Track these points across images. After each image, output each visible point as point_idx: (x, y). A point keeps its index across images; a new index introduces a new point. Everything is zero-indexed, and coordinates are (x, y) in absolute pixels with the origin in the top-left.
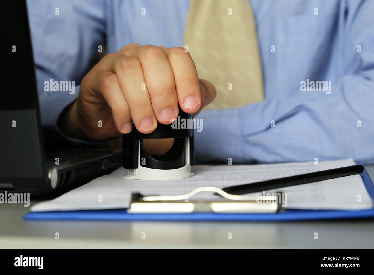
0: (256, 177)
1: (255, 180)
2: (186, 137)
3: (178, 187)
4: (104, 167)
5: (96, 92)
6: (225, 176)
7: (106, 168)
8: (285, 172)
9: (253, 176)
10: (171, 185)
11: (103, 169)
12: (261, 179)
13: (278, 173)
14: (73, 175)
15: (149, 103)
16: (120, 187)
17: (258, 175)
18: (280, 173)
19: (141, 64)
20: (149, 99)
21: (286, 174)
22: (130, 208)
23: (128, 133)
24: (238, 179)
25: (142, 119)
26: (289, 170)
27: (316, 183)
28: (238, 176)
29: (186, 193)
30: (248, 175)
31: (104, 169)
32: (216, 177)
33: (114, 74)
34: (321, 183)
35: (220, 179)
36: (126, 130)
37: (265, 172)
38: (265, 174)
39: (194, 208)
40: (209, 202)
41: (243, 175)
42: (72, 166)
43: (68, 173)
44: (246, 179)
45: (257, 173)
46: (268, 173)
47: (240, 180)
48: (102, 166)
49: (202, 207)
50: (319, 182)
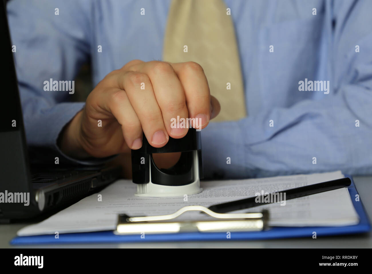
0: (244, 193)
1: (243, 196)
2: (194, 151)
3: (165, 206)
4: (93, 186)
5: (104, 109)
6: (214, 193)
7: (95, 187)
8: (273, 187)
9: (242, 192)
10: (159, 204)
11: (91, 188)
12: (249, 195)
13: (267, 188)
14: (61, 197)
15: (160, 117)
16: (108, 207)
17: (247, 191)
18: (269, 188)
19: (150, 79)
20: (160, 113)
21: (275, 189)
22: (116, 229)
23: (139, 148)
24: (227, 195)
25: (154, 133)
26: (278, 185)
27: (304, 197)
28: (227, 192)
29: (174, 212)
30: (236, 191)
31: (93, 188)
32: (205, 194)
33: (123, 91)
34: (308, 198)
35: (208, 196)
36: (137, 146)
37: (253, 188)
38: (254, 189)
39: (180, 228)
40: (195, 221)
41: (232, 191)
42: (59, 187)
43: (56, 195)
44: (234, 195)
45: (245, 189)
46: (257, 188)
47: (229, 196)
48: (91, 186)
49: (188, 227)
50: (306, 197)
